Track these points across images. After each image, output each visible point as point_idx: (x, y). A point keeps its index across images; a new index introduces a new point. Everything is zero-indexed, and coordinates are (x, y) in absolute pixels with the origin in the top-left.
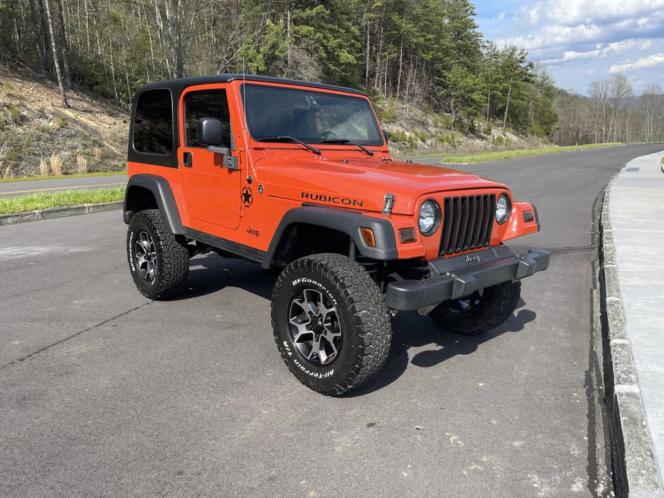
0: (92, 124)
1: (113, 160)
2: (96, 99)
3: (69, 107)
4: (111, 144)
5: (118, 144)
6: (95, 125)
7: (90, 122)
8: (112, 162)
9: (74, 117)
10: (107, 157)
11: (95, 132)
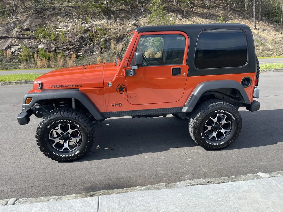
0: (264, 36)
1: (268, 52)
2: (271, 23)
3: (256, 29)
4: (270, 44)
5: (273, 44)
6: (266, 36)
7: (264, 35)
8: (267, 53)
9: (257, 33)
10: (265, 50)
11: (264, 39)
